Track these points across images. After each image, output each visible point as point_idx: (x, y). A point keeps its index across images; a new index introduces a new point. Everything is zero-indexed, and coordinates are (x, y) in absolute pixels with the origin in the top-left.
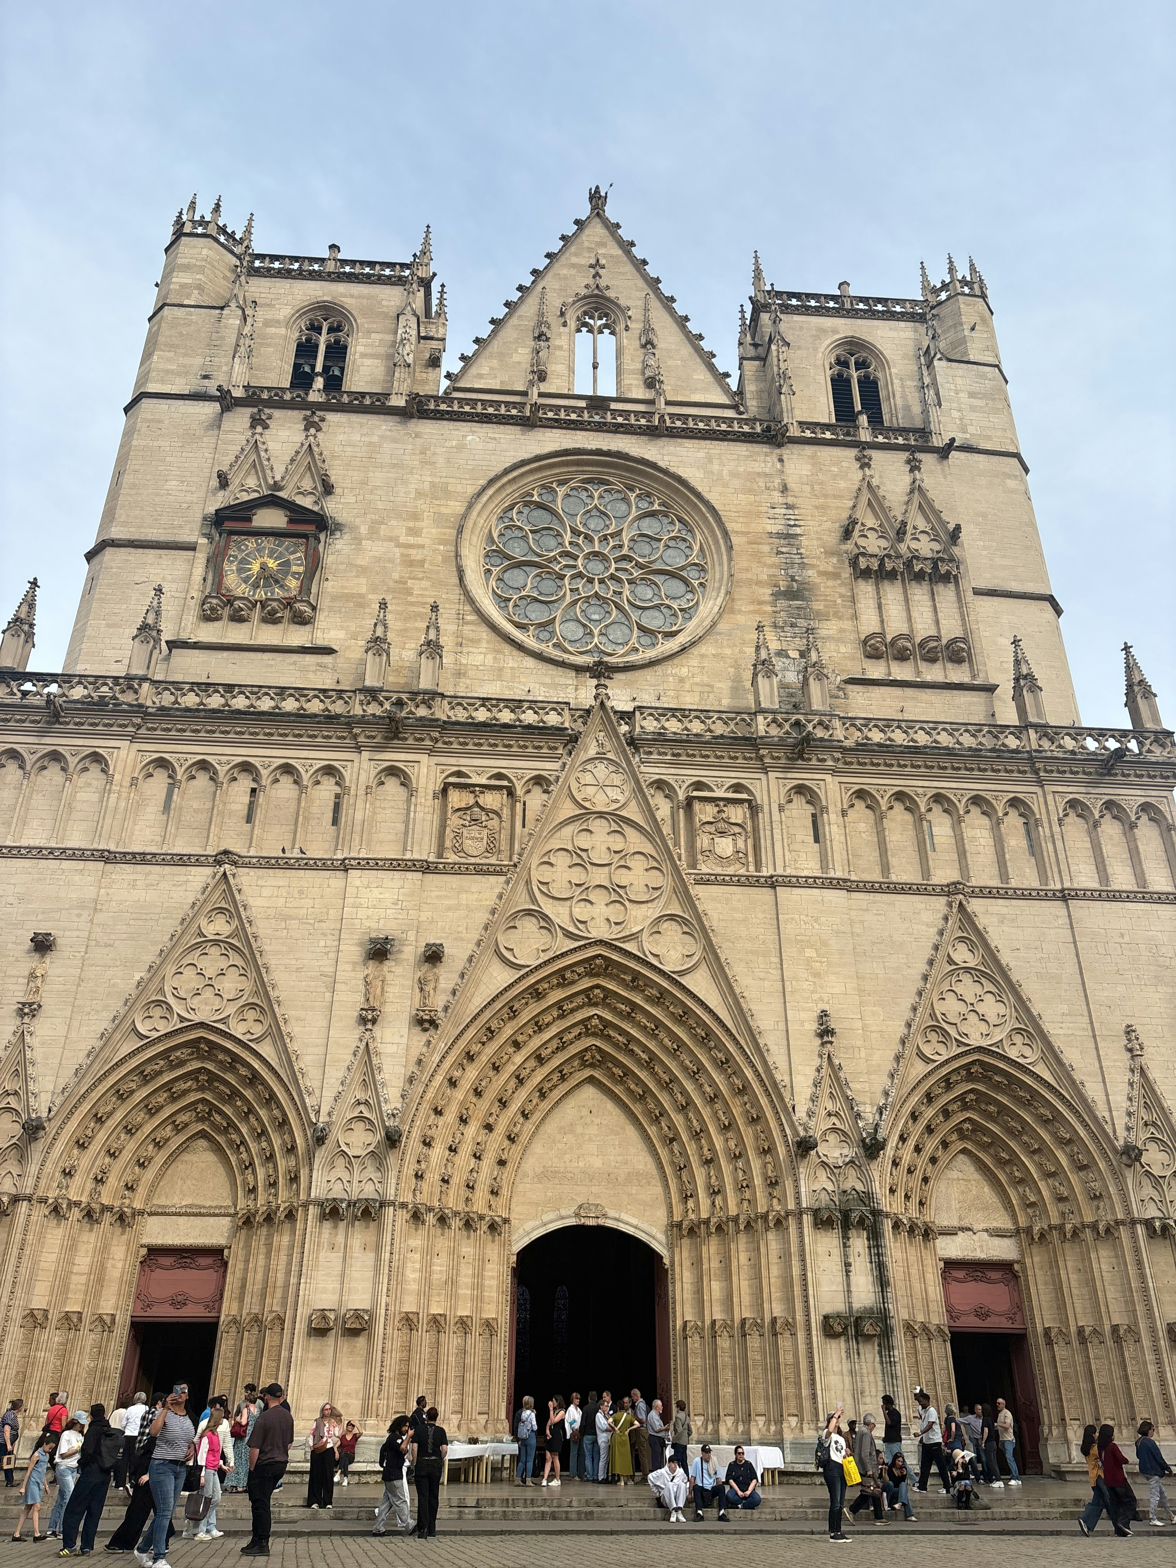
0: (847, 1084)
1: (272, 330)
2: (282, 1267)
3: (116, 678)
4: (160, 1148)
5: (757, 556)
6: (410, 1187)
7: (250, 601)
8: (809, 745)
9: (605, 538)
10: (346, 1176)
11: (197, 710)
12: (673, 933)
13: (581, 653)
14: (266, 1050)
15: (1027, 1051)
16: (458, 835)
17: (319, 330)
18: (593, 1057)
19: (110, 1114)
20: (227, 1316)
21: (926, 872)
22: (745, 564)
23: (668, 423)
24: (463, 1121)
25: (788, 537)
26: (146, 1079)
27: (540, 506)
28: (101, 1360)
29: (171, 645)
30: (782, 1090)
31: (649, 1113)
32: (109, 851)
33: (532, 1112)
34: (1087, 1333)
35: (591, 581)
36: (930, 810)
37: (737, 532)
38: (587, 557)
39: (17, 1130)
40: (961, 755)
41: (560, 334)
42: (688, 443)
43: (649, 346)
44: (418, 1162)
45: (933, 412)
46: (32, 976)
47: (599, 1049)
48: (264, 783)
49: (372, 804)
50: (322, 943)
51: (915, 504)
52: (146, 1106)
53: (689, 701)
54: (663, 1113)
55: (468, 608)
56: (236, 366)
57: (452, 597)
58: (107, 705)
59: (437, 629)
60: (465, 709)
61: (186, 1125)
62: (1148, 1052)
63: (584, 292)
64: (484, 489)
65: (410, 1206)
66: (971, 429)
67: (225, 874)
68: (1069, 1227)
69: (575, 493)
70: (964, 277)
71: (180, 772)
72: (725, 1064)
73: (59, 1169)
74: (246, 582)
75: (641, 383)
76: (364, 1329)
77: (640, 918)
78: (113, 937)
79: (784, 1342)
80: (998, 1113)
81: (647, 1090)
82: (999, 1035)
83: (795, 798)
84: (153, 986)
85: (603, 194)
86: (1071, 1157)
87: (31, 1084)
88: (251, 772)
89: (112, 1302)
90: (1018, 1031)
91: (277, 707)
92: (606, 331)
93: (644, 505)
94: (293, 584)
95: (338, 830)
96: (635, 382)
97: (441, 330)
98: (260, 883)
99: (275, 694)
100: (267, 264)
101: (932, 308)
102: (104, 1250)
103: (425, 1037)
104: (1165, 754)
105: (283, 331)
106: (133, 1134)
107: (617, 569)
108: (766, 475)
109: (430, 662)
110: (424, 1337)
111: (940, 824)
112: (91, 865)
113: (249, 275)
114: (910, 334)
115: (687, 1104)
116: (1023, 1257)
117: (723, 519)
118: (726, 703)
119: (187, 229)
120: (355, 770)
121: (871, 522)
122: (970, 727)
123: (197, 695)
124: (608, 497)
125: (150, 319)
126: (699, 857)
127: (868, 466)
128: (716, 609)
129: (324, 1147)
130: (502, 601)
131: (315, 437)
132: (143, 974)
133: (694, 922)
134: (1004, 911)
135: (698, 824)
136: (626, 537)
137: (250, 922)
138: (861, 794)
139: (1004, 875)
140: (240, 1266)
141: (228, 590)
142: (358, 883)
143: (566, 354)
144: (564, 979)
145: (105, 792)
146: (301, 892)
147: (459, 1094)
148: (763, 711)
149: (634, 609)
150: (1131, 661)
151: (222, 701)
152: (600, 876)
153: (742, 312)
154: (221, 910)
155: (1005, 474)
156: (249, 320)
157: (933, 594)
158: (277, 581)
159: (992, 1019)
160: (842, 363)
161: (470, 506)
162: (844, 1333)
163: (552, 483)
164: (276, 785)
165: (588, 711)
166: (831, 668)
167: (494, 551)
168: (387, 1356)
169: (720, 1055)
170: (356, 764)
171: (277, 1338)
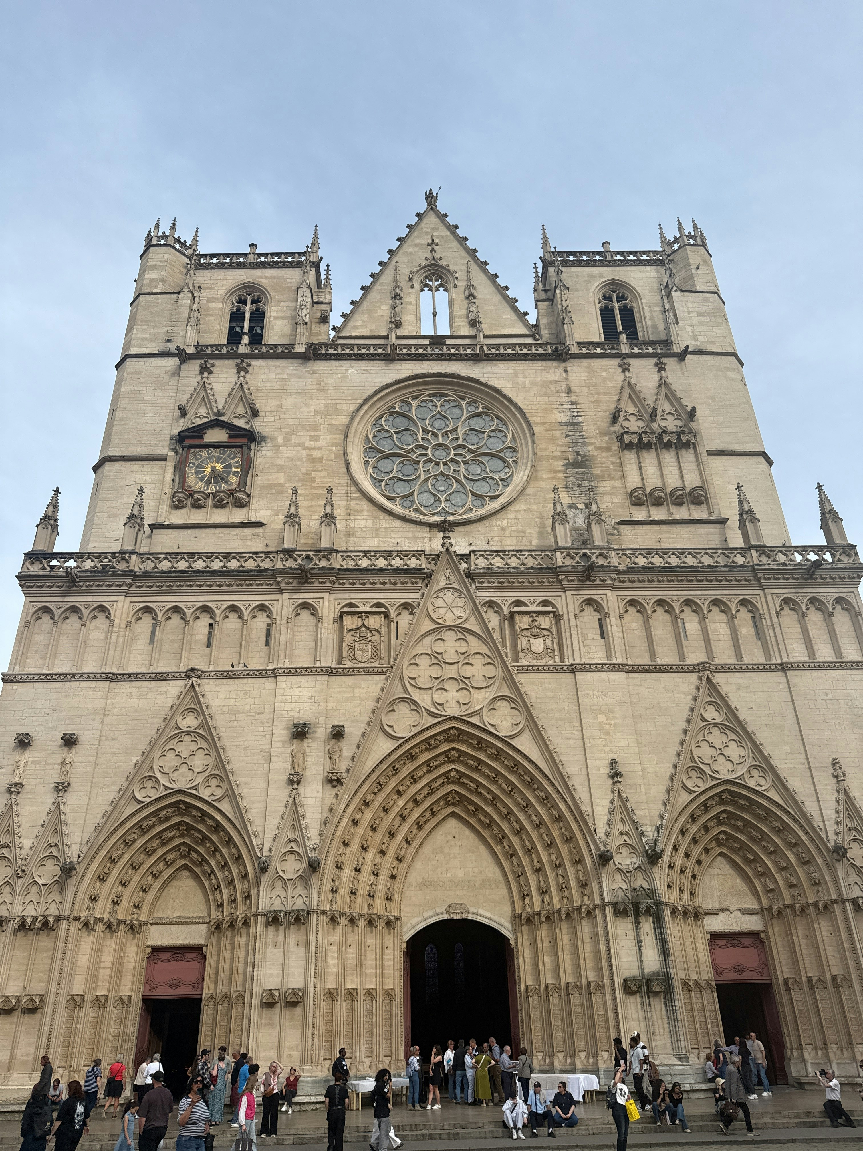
0: (633, 811)
1: (213, 305)
2: (242, 959)
3: (113, 553)
4: (156, 878)
5: (552, 439)
6: (328, 899)
7: (205, 494)
8: (593, 570)
9: (446, 433)
10: (283, 894)
11: (170, 572)
12: (504, 709)
13: (433, 514)
14: (225, 806)
15: (762, 782)
16: (351, 648)
17: (245, 302)
18: (454, 798)
19: (120, 857)
20: (206, 994)
21: (682, 656)
22: (544, 445)
23: (486, 351)
24: (364, 849)
25: (573, 424)
26: (144, 831)
27: (400, 415)
28: (122, 1028)
29: (152, 527)
30: (587, 818)
31: (494, 837)
32: (112, 674)
33: (413, 840)
34: (814, 982)
35: (437, 464)
36: (683, 611)
37: (537, 424)
38: (434, 447)
39: (57, 871)
40: (703, 571)
41: (409, 294)
42: (501, 364)
43: (471, 298)
44: (333, 880)
45: (673, 328)
46: (63, 763)
47: (458, 793)
48: (217, 619)
49: (291, 629)
50: (261, 729)
51: (663, 394)
52: (145, 850)
53: (509, 544)
54: (505, 836)
55: (353, 488)
56: (189, 332)
57: (342, 482)
58: (108, 572)
59: (332, 505)
60: (353, 559)
61: (173, 861)
62: (849, 777)
63: (424, 263)
64: (361, 406)
65: (329, 913)
66: (701, 338)
67: (192, 684)
68: (798, 906)
69: (424, 404)
70: (689, 233)
71: (160, 615)
72: (546, 800)
73: (87, 896)
74: (201, 481)
75: (467, 324)
76: (300, 1002)
77: (481, 699)
78: (116, 733)
79: (597, 999)
80: (744, 826)
81: (492, 820)
82: (741, 771)
83: (586, 608)
84: (146, 766)
85: (435, 194)
86: (797, 855)
87: (65, 838)
88: (209, 612)
89: (129, 986)
90: (755, 767)
91: (225, 566)
92: (441, 289)
93: (472, 409)
94: (234, 480)
95: (270, 649)
96: (463, 324)
97: (328, 297)
98: (217, 689)
99: (224, 558)
100: (208, 260)
101: (669, 255)
102: (121, 951)
103: (334, 791)
104: (851, 561)
105: (220, 305)
106: (137, 870)
107: (455, 455)
108: (556, 382)
109: (328, 528)
110: (343, 1005)
111: (691, 621)
112: (100, 684)
113: (196, 269)
114: (654, 274)
115: (521, 830)
116: (767, 928)
117: (527, 415)
118: (535, 543)
119: (154, 242)
120: (280, 606)
121: (631, 409)
122: (708, 551)
123: (170, 561)
124: (447, 406)
125: (131, 304)
126: (520, 654)
127: (628, 370)
128: (525, 478)
129: (267, 874)
130: (377, 482)
131: (244, 377)
132: (138, 758)
133: (519, 700)
134: (740, 681)
135: (518, 631)
136: (460, 432)
137: (211, 717)
138: (632, 603)
139: (739, 654)
140: (215, 958)
141: (190, 487)
142: (284, 685)
143: (414, 307)
144: (430, 745)
145: (109, 632)
146: (245, 694)
147: (360, 831)
148: (560, 548)
149: (469, 482)
150: (823, 496)
151: (187, 564)
152: (451, 671)
153: (536, 268)
154: (191, 710)
155: (726, 368)
156: (197, 300)
157: (678, 457)
158: (223, 479)
159: (736, 759)
160: (607, 298)
161: (352, 419)
162: (639, 990)
163: (408, 398)
164: (226, 620)
165: (438, 556)
166: (608, 514)
167: (370, 448)
168: (317, 1020)
169: (541, 794)
170: (280, 602)
171: (240, 1010)
